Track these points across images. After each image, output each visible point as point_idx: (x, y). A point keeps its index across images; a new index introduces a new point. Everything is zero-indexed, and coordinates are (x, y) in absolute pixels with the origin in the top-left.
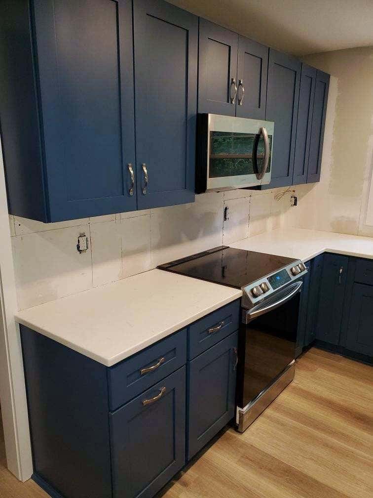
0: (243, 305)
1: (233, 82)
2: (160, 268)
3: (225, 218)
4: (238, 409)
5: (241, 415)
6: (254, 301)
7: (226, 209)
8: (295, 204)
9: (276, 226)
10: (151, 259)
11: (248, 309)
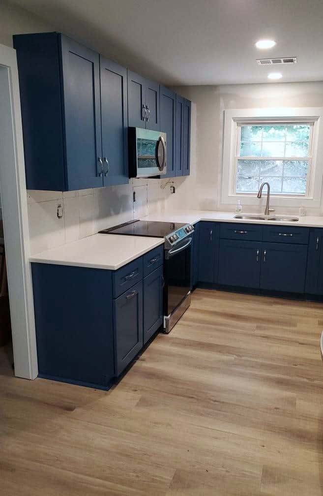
0: (166, 248)
1: (143, 107)
2: (99, 232)
3: (134, 201)
4: (165, 317)
5: (167, 321)
6: (172, 244)
7: (134, 193)
8: (174, 192)
9: (163, 208)
10: (95, 226)
11: (169, 250)
